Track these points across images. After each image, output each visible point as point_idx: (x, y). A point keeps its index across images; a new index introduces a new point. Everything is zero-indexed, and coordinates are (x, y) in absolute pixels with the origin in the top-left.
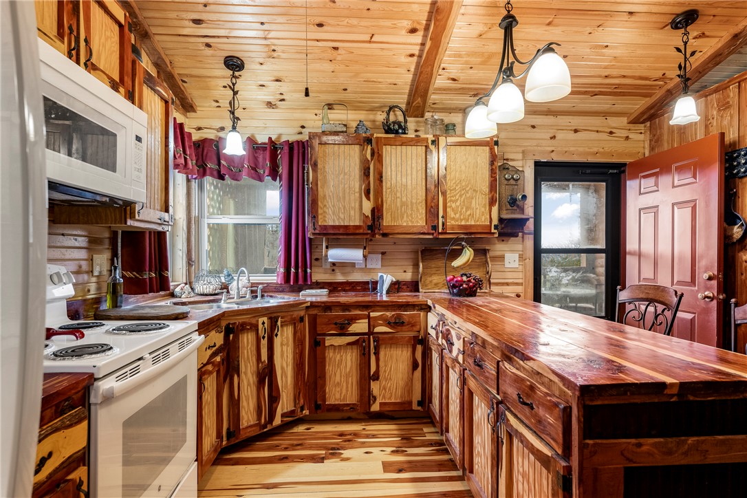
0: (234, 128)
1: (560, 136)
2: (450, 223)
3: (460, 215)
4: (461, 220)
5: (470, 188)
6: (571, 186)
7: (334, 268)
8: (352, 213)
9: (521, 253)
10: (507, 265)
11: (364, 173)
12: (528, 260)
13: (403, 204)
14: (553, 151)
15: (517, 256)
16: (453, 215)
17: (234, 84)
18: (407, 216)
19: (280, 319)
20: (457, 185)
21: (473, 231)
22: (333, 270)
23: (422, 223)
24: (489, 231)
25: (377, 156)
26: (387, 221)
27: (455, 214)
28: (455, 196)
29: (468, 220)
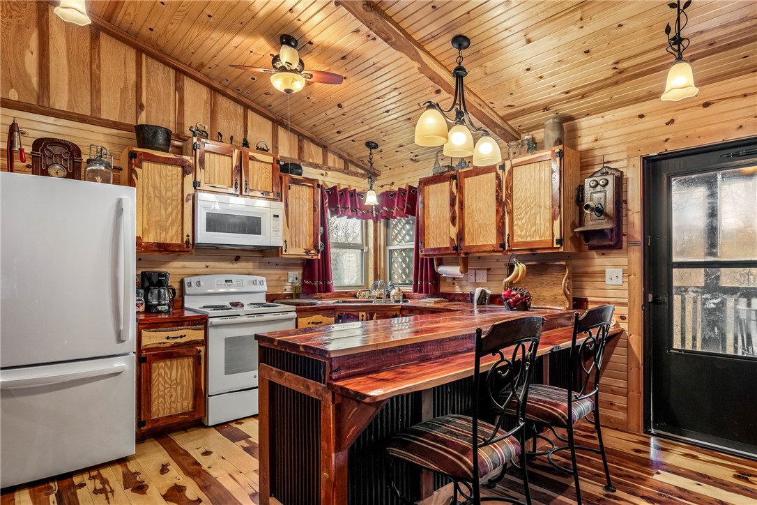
0: (371, 188)
1: (680, 117)
2: (516, 239)
3: (526, 232)
4: (527, 237)
5: (535, 205)
6: (719, 177)
7: (454, 281)
8: (445, 237)
9: (626, 267)
10: (608, 281)
11: (451, 204)
12: (633, 276)
13: (480, 226)
14: (667, 140)
15: (620, 271)
16: (519, 233)
17: (371, 159)
18: (483, 236)
19: (375, 315)
20: (523, 204)
21: (535, 247)
22: (454, 284)
23: (494, 242)
24: (551, 246)
25: (460, 188)
26: (468, 242)
27: (521, 231)
28: (521, 214)
29: (533, 237)
